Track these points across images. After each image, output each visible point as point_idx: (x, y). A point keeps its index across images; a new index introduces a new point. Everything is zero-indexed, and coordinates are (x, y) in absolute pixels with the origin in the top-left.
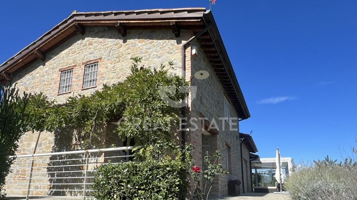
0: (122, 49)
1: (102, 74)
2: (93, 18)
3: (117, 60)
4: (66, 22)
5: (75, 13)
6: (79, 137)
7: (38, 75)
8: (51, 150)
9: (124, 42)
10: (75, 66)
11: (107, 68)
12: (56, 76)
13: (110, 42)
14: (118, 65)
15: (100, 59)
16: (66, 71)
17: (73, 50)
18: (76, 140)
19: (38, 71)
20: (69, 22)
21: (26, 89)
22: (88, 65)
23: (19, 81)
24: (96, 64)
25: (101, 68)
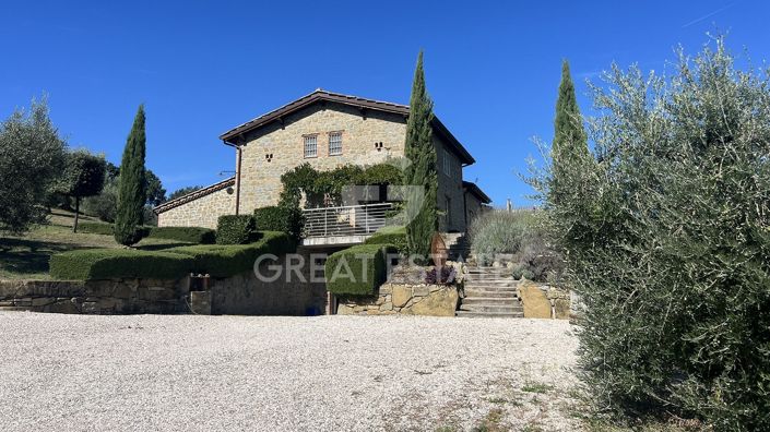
0: (362, 125)
1: (347, 144)
3: (360, 134)
4: (310, 96)
5: (319, 90)
7: (278, 137)
9: (365, 119)
10: (319, 134)
11: (350, 139)
12: (300, 141)
14: (361, 139)
15: (344, 131)
16: (310, 137)
17: (315, 119)
19: (278, 134)
20: (313, 96)
21: (266, 150)
22: (332, 134)
23: (255, 141)
24: (339, 134)
25: (345, 139)
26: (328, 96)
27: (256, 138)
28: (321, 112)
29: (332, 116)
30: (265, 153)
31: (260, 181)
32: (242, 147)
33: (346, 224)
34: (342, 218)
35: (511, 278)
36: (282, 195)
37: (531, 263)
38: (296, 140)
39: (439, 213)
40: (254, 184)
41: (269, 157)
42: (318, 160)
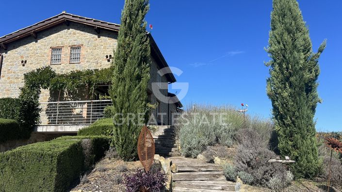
0: (97, 42)
1: (84, 55)
2: (78, 19)
3: (94, 48)
4: (57, 17)
5: (64, 12)
6: (69, 93)
7: (31, 48)
8: (48, 100)
9: (99, 37)
10: (63, 47)
11: (87, 52)
12: (48, 51)
13: (89, 36)
14: (96, 52)
15: (82, 45)
16: (56, 49)
17: (61, 35)
18: (67, 94)
19: (32, 46)
20: (60, 17)
21: (22, 57)
22: (73, 48)
23: (14, 50)
24: (79, 48)
25: (83, 51)
26: (71, 17)
27: (14, 48)
28: (66, 30)
29: (74, 34)
30: (21, 60)
31: (15, 81)
32: (4, 54)
33: (79, 115)
34: (77, 111)
35: (223, 178)
36: (22, 89)
37: (248, 163)
38: (46, 51)
39: (149, 105)
40: (11, 82)
41: (24, 63)
42: (61, 66)
